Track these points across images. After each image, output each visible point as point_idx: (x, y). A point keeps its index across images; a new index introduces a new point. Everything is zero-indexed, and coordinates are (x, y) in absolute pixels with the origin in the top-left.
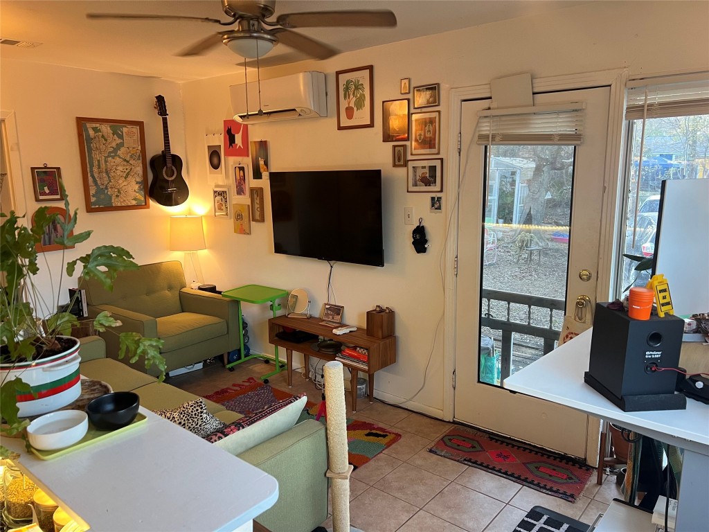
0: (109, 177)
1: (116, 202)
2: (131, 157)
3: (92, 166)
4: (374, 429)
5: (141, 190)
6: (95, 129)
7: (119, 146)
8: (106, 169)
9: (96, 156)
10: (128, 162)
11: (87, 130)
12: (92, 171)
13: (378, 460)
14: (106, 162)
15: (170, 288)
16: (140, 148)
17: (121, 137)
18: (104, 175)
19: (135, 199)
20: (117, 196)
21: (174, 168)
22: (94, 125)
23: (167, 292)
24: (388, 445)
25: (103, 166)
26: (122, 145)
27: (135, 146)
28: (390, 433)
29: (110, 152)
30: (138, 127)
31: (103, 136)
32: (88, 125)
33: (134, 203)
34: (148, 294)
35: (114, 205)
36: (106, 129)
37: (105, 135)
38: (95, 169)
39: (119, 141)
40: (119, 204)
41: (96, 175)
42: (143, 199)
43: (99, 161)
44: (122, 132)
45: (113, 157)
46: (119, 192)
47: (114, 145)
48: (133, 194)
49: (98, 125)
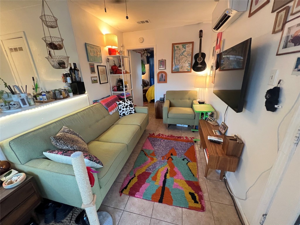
0: (179, 62)
1: (180, 70)
2: (188, 55)
3: (175, 59)
4: (198, 194)
5: (189, 66)
6: (177, 47)
7: (184, 52)
8: (179, 60)
9: (177, 55)
10: (186, 57)
11: (175, 47)
12: (174, 60)
13: (175, 209)
14: (179, 57)
15: (189, 99)
16: (191, 52)
17: (185, 48)
18: (178, 61)
19: (187, 69)
20: (181, 68)
21: (202, 58)
22: (177, 45)
23: (188, 100)
24: (190, 208)
25: (178, 59)
26: (185, 51)
27: (189, 51)
28: (201, 203)
29: (181, 54)
30: (192, 44)
31: (179, 49)
32: (175, 46)
33: (186, 70)
34: (181, 99)
35: (180, 71)
36: (180, 46)
37: (180, 48)
38: (175, 60)
39: (184, 50)
40: (181, 71)
41: (175, 62)
42: (190, 69)
43: (177, 57)
44: (186, 47)
45: (182, 56)
46: (182, 67)
47: (182, 51)
48: (187, 68)
49: (178, 45)
